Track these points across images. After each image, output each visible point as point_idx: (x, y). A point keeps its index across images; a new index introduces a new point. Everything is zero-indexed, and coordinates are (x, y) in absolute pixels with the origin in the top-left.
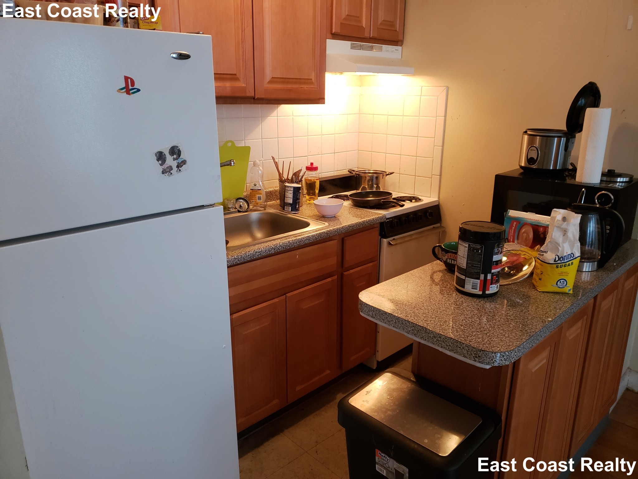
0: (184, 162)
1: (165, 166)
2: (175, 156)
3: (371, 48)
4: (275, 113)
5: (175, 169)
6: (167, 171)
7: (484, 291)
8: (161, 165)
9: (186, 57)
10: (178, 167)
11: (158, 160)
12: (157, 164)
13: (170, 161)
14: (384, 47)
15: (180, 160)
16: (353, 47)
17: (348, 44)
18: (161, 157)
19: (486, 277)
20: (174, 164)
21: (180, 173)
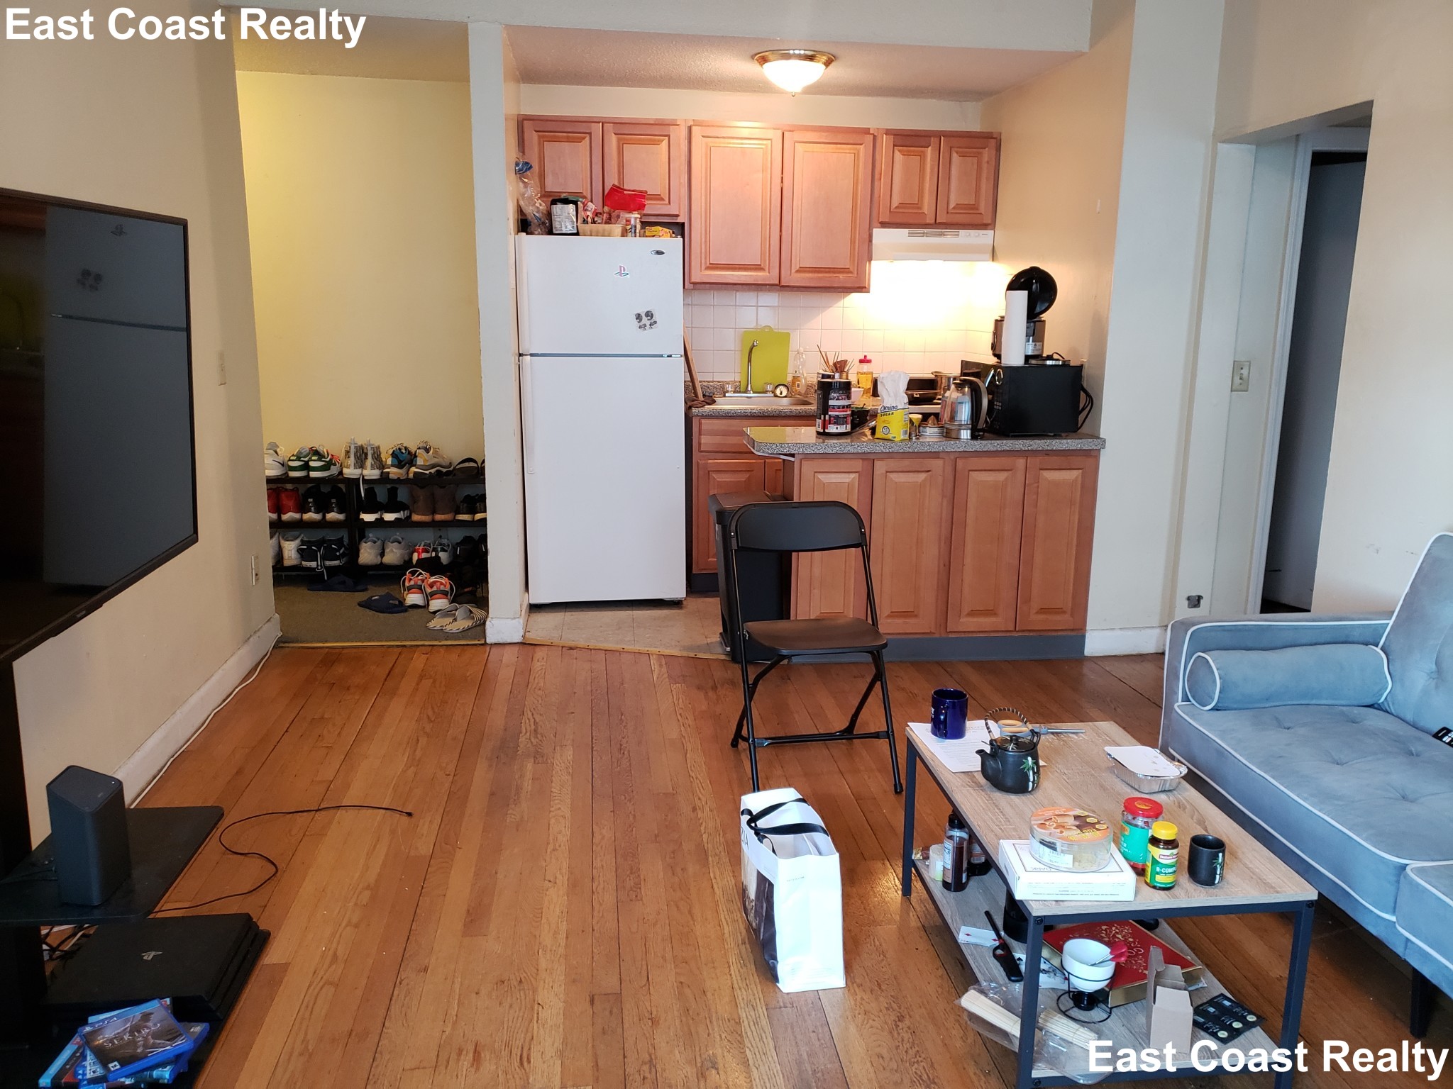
0: (655, 322)
1: (641, 324)
2: (649, 318)
3: (941, 235)
4: (840, 303)
5: (648, 326)
6: (642, 327)
7: (824, 430)
8: (639, 322)
9: (662, 253)
10: (650, 325)
11: (637, 319)
12: (636, 321)
13: (645, 320)
14: (961, 232)
15: (652, 321)
16: (910, 235)
17: (906, 231)
18: (639, 317)
19: (825, 417)
20: (648, 323)
21: (652, 330)
